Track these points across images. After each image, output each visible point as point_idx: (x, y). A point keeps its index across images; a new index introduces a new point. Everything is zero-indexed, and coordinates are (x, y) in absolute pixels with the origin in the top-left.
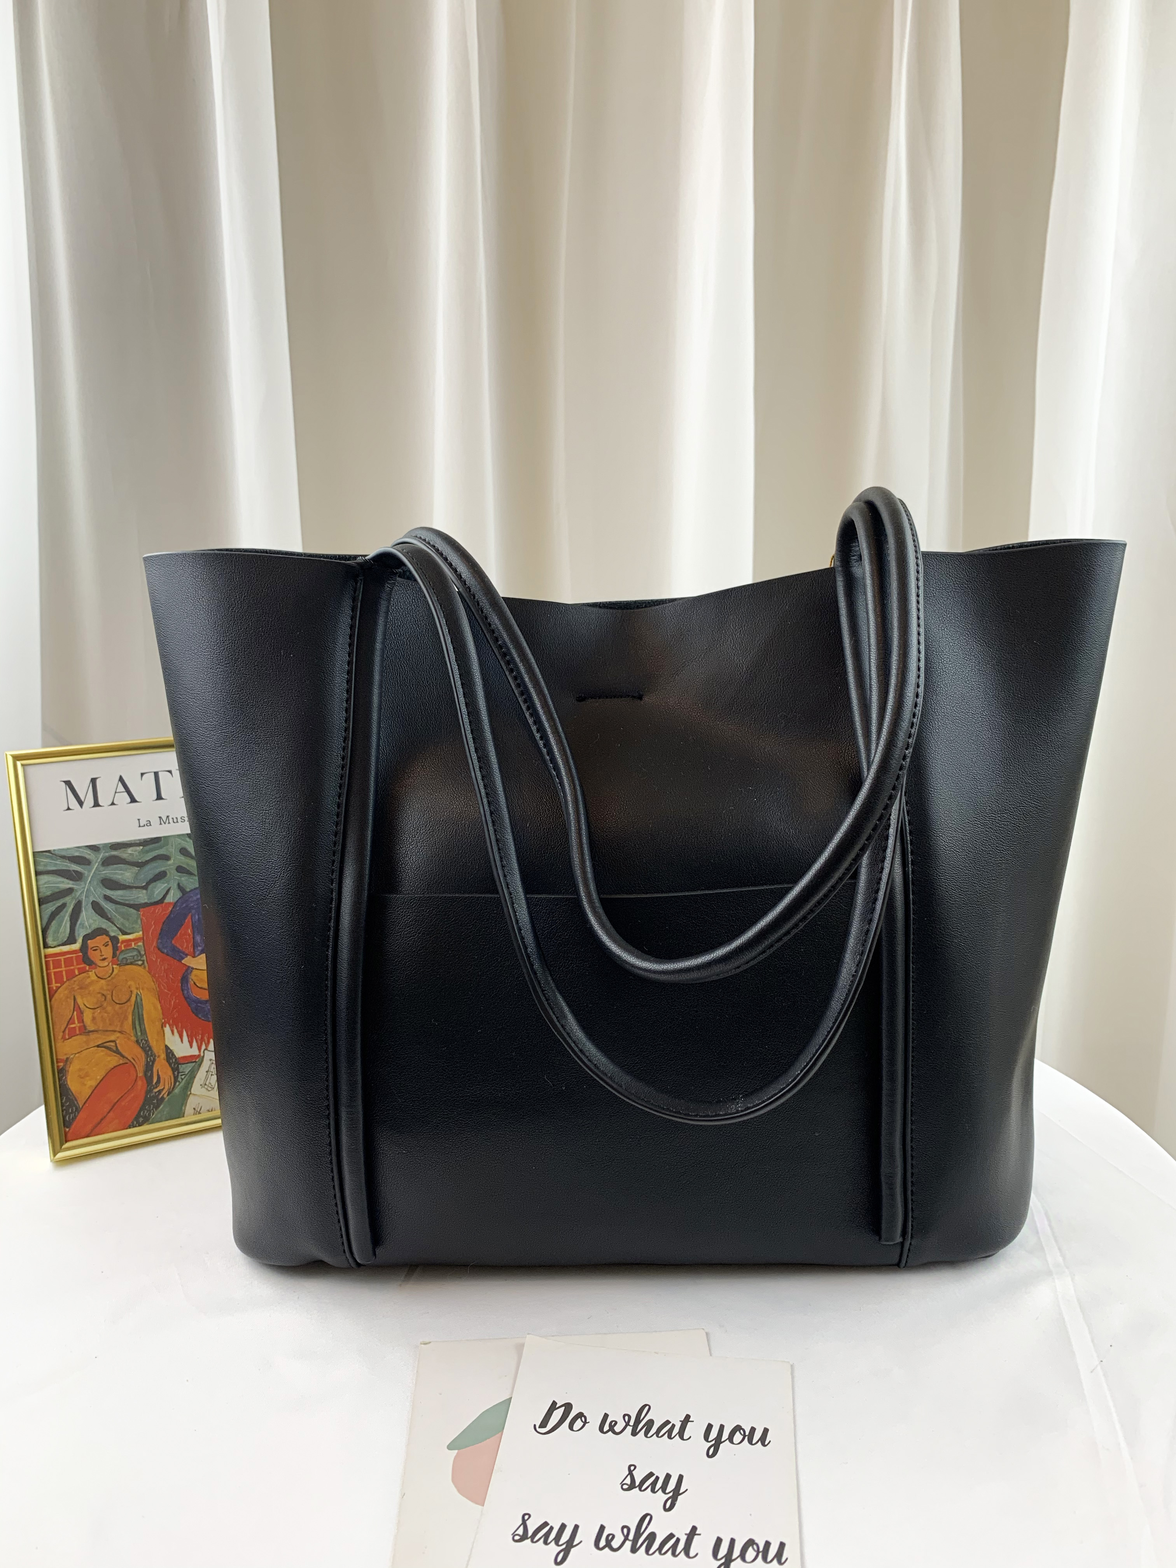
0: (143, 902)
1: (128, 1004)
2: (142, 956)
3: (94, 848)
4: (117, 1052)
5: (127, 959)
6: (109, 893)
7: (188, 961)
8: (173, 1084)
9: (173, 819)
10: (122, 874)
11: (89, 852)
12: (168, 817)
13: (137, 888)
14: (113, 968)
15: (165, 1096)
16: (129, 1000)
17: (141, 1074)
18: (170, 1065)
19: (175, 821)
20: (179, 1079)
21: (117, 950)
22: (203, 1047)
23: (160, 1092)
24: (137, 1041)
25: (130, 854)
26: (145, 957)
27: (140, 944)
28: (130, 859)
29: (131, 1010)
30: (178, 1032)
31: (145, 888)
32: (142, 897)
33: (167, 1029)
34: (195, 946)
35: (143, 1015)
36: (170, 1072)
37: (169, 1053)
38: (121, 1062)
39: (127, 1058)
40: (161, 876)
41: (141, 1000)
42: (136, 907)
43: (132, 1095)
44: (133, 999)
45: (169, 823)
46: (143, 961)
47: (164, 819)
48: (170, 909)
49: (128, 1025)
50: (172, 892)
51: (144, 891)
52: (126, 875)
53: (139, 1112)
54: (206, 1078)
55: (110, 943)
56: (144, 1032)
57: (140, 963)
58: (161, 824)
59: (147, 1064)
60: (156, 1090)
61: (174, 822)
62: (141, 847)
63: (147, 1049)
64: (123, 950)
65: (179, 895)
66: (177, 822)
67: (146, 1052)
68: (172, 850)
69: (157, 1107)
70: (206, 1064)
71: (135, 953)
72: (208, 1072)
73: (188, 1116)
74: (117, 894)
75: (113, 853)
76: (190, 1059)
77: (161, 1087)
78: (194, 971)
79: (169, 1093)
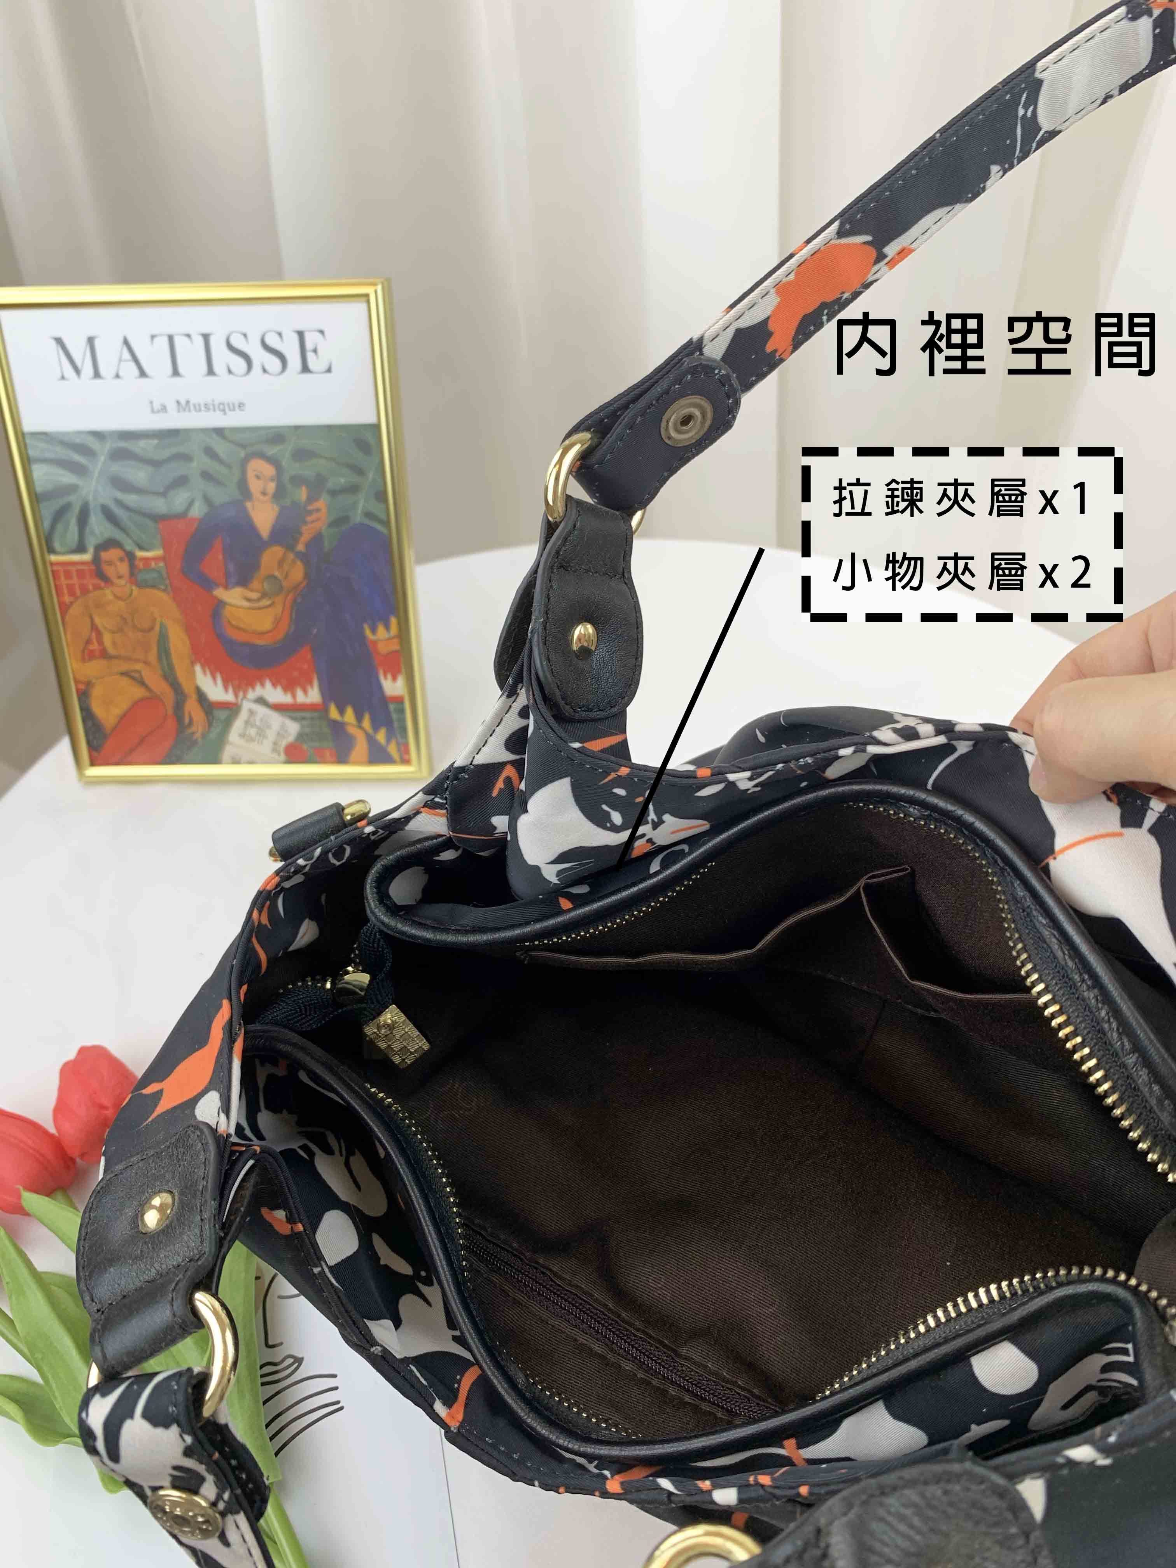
0: (161, 512)
1: (152, 632)
2: (164, 578)
3: (98, 435)
4: (143, 683)
6: (120, 495)
7: (220, 593)
8: (207, 730)
9: (194, 406)
10: (134, 473)
11: (91, 439)
12: (188, 402)
13: (153, 493)
14: (132, 590)
15: (200, 740)
16: (152, 629)
17: (170, 711)
18: (203, 707)
19: (197, 407)
21: (135, 568)
22: (241, 694)
23: (193, 733)
25: (143, 448)
26: (167, 582)
27: (161, 564)
28: (143, 455)
29: (154, 640)
30: (211, 672)
31: (164, 494)
32: (159, 505)
34: (227, 575)
35: (169, 647)
36: (203, 716)
37: (201, 697)
38: (148, 694)
39: (155, 693)
40: (181, 482)
41: (166, 631)
42: (155, 518)
43: (162, 731)
44: (157, 628)
47: (183, 402)
48: (196, 525)
49: (153, 656)
50: (197, 505)
51: (162, 499)
52: (139, 475)
54: (245, 728)
55: (126, 559)
56: (171, 667)
58: (179, 412)
59: (177, 703)
61: (195, 409)
62: (156, 441)
63: (176, 687)
65: (205, 509)
66: (200, 410)
67: (175, 690)
68: (193, 448)
69: (190, 747)
70: (243, 715)
71: (155, 575)
72: (247, 722)
73: (226, 763)
74: (131, 499)
75: (123, 444)
76: (225, 706)
77: (193, 729)
78: (227, 606)
79: (204, 736)
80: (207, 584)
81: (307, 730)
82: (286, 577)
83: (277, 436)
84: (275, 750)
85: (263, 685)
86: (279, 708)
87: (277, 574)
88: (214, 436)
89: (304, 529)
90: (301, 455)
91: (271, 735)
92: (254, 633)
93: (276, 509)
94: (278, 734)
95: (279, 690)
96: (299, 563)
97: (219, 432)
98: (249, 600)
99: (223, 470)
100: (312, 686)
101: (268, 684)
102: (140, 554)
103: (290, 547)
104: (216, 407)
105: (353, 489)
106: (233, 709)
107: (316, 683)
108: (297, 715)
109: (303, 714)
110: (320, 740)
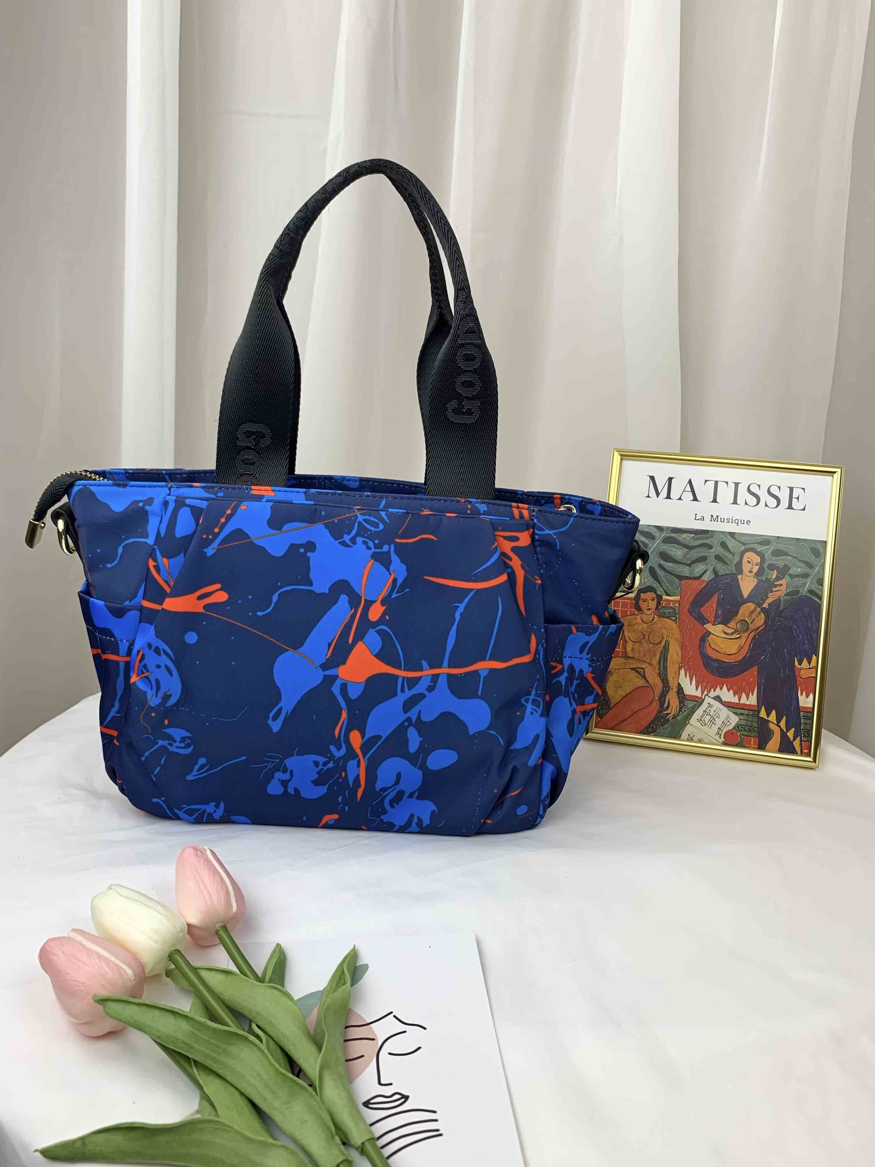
0: (685, 575)
1: (659, 646)
2: (676, 614)
3: (660, 528)
4: (644, 677)
5: (665, 614)
6: (663, 563)
7: (709, 627)
8: (677, 712)
9: (721, 519)
10: (676, 551)
11: (655, 530)
12: (718, 516)
13: (683, 564)
14: (654, 618)
15: (670, 719)
16: (660, 643)
17: (657, 698)
18: (679, 698)
19: (722, 521)
20: (683, 710)
21: (660, 605)
22: (706, 693)
23: (667, 714)
24: (659, 674)
25: (684, 538)
26: (678, 614)
27: (677, 605)
28: (684, 542)
29: (659, 650)
30: (690, 676)
31: (689, 565)
32: (685, 571)
34: (716, 616)
35: (667, 656)
36: (678, 704)
37: (680, 689)
39: (650, 684)
40: (703, 559)
41: (669, 645)
42: (681, 578)
43: (648, 710)
44: (663, 643)
45: (717, 521)
47: (715, 517)
48: (704, 585)
49: (655, 661)
50: (708, 573)
51: (688, 568)
52: (678, 553)
53: (650, 724)
54: (702, 716)
55: (656, 599)
57: (674, 618)
58: (711, 521)
59: (663, 692)
60: (665, 713)
62: (693, 535)
63: (665, 682)
64: (663, 607)
65: (713, 576)
66: (724, 522)
67: (664, 683)
68: (715, 542)
70: (704, 706)
71: (671, 611)
72: (705, 712)
73: (684, 738)
74: (669, 565)
75: (673, 535)
76: (694, 698)
77: (669, 711)
78: (712, 636)
79: (673, 718)
80: (703, 621)
81: (743, 723)
82: (751, 622)
83: (766, 541)
84: (718, 734)
85: (721, 689)
86: (728, 705)
87: (746, 619)
88: (729, 537)
89: (770, 595)
90: (777, 553)
91: (719, 722)
92: (724, 654)
93: (756, 581)
94: (723, 722)
95: (731, 692)
96: (763, 615)
97: (732, 534)
98: (725, 633)
99: (730, 556)
101: (725, 688)
102: (665, 597)
103: (759, 605)
104: (733, 521)
105: (805, 576)
106: (698, 702)
107: (755, 691)
108: (739, 711)
109: (742, 711)
110: (750, 731)
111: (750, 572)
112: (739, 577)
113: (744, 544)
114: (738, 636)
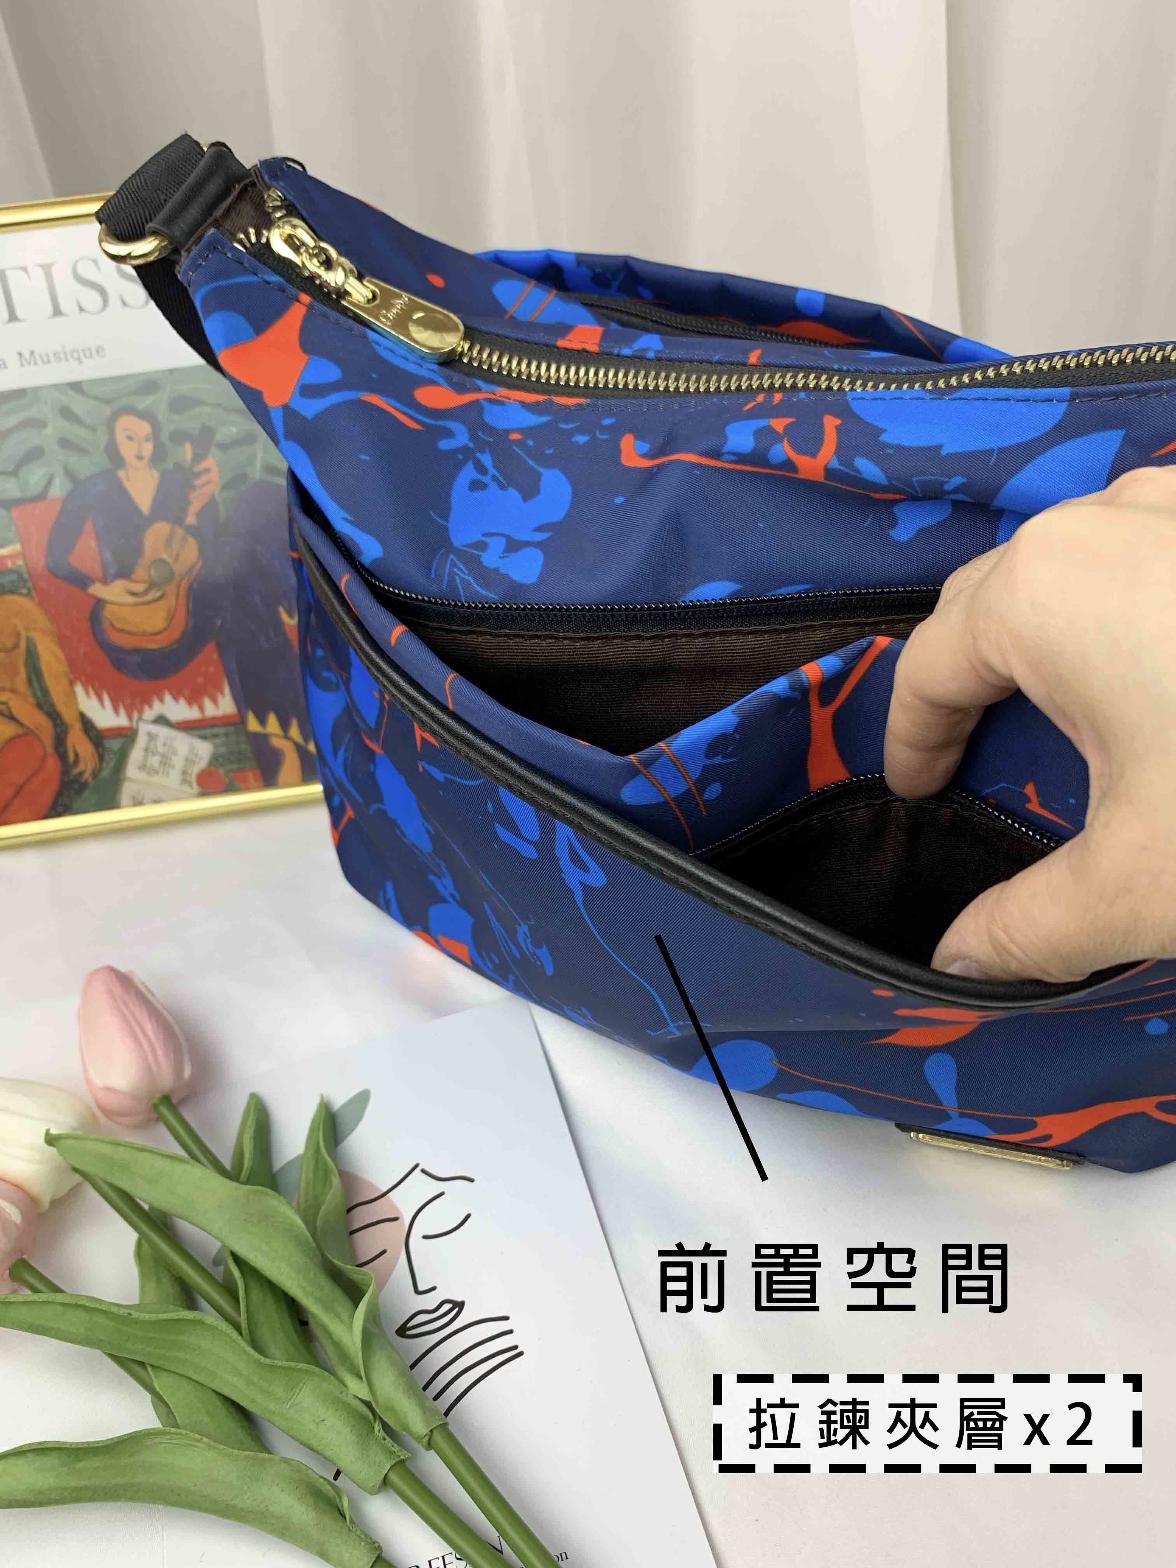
0: (13, 496)
1: (17, 651)
2: (25, 581)
4: (12, 718)
7: (97, 590)
8: (98, 766)
9: (41, 356)
12: (32, 353)
15: (90, 779)
16: (16, 646)
17: (50, 749)
18: (90, 738)
19: (45, 359)
20: (106, 757)
22: (135, 715)
23: (82, 773)
24: (39, 706)
26: (30, 584)
27: (20, 562)
29: (21, 660)
30: (95, 692)
31: (14, 473)
32: (11, 488)
33: (79, 689)
34: (106, 567)
35: (40, 667)
36: (92, 750)
37: (87, 724)
38: (20, 731)
39: (28, 728)
40: (34, 455)
41: (35, 646)
42: (6, 505)
43: (43, 777)
44: (23, 644)
45: (35, 363)
46: (29, 589)
47: (27, 355)
48: (58, 507)
49: (21, 681)
50: (57, 482)
51: (13, 480)
53: (58, 796)
54: (145, 758)
56: (45, 692)
57: (24, 591)
58: (22, 365)
59: (57, 737)
60: (76, 771)
61: (43, 361)
63: (54, 716)
65: (68, 486)
66: (49, 362)
67: (53, 721)
68: (45, 410)
69: (79, 792)
70: (141, 741)
71: (14, 577)
72: (146, 750)
73: (126, 807)
76: (118, 732)
77: (81, 767)
78: (108, 605)
79: (95, 775)
80: (83, 582)
81: (223, 750)
82: (177, 559)
83: (148, 383)
84: (184, 781)
85: (161, 700)
86: (186, 727)
87: (165, 556)
88: (70, 392)
89: (192, 496)
90: (180, 404)
91: (178, 762)
92: (145, 634)
93: (156, 474)
94: (187, 759)
95: (182, 702)
96: (190, 540)
97: (76, 387)
98: (133, 594)
99: (86, 434)
100: (222, 693)
101: (168, 698)
103: (178, 521)
104: (69, 356)
105: (249, 439)
106: (128, 735)
107: (227, 690)
108: (208, 732)
109: (215, 730)
110: (239, 761)
111: (139, 458)
112: (121, 474)
113: (108, 402)
114: (158, 594)
